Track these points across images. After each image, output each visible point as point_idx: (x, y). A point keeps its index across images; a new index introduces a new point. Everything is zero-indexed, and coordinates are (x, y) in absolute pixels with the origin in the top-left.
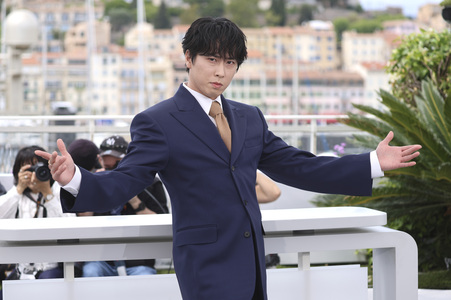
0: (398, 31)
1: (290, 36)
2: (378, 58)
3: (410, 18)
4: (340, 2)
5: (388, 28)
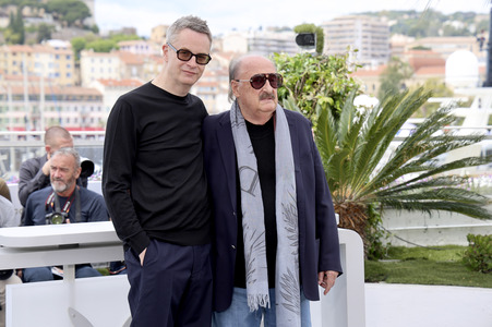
0: (133, 50)
1: (29, 54)
2: (115, 76)
3: (144, 38)
4: (78, 22)
5: (124, 47)
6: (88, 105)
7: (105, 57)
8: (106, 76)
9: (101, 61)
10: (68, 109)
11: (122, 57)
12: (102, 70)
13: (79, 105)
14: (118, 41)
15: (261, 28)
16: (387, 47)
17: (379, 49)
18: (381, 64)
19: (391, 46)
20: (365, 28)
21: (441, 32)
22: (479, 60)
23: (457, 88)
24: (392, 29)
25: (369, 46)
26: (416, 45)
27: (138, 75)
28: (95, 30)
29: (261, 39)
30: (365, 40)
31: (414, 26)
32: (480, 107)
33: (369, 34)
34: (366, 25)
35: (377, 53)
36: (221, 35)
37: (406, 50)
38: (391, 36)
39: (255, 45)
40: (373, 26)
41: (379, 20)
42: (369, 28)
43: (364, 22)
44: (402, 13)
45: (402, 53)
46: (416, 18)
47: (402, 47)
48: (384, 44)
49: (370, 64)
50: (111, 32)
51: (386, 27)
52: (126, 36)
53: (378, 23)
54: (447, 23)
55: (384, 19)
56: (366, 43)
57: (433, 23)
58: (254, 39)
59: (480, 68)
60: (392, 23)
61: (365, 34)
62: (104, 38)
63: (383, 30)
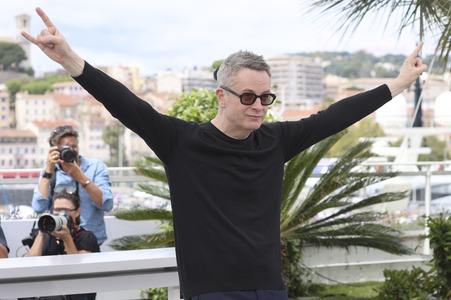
0: (67, 92)
2: (48, 117)
4: (13, 65)
5: (58, 89)
6: (22, 147)
7: (40, 99)
8: (40, 118)
9: (36, 103)
10: (3, 151)
11: (56, 99)
12: (36, 112)
13: (14, 147)
14: (52, 83)
15: (195, 68)
16: (322, 87)
17: (314, 90)
18: (316, 104)
19: (325, 86)
20: (299, 68)
21: (373, 73)
22: (408, 101)
23: (389, 127)
24: (326, 70)
25: (304, 86)
26: (350, 86)
27: (72, 116)
28: (31, 72)
29: (195, 79)
30: (300, 80)
31: (347, 67)
32: (409, 146)
33: (304, 75)
34: (300, 65)
35: (311, 93)
36: (156, 75)
37: (340, 90)
38: (325, 76)
39: (189, 85)
40: (308, 67)
41: (313, 61)
42: (303, 68)
43: (299, 62)
44: (335, 54)
45: (336, 93)
46: (349, 59)
47: (336, 87)
48: (318, 84)
49: (305, 104)
50: (46, 74)
51: (319, 67)
52: (60, 78)
53: (311, 64)
54: (379, 64)
55: (318, 60)
56: (301, 83)
57: (365, 66)
58: (189, 79)
59: (409, 109)
60: (325, 64)
61: (299, 74)
62: (38, 80)
63: (317, 70)
